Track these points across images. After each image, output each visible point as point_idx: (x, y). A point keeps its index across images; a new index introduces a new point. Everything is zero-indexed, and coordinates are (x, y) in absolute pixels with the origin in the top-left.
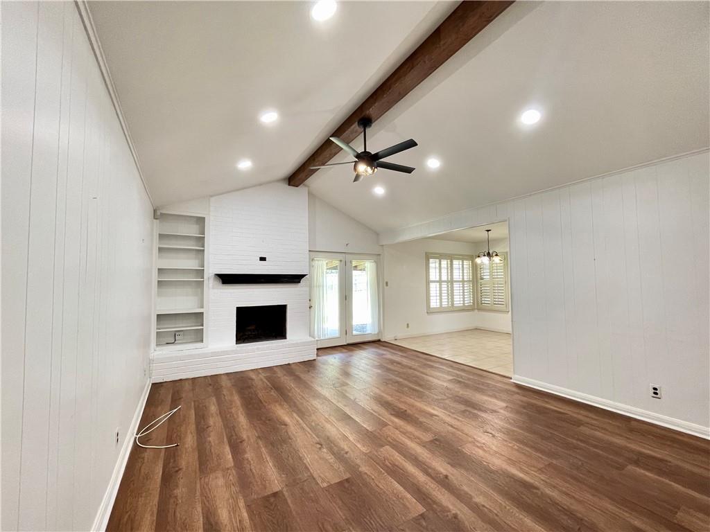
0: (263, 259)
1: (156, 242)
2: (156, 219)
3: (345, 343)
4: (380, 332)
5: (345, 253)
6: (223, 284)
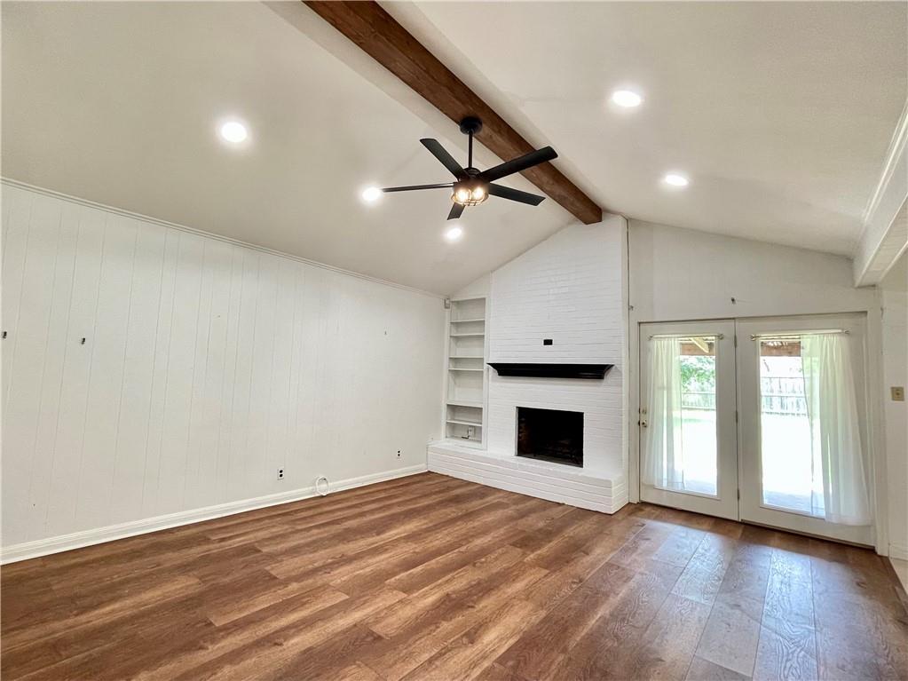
0: (548, 342)
1: (447, 331)
2: (446, 308)
3: (735, 518)
4: (869, 526)
5: (734, 319)
6: (499, 375)
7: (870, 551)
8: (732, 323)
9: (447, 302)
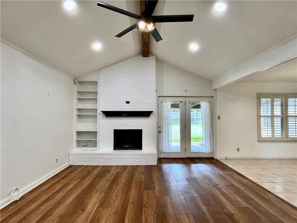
0: (128, 102)
1: (76, 96)
2: (75, 84)
3: (185, 157)
4: (213, 152)
5: (185, 96)
6: (106, 116)
7: (213, 158)
8: (184, 98)
9: (76, 81)
